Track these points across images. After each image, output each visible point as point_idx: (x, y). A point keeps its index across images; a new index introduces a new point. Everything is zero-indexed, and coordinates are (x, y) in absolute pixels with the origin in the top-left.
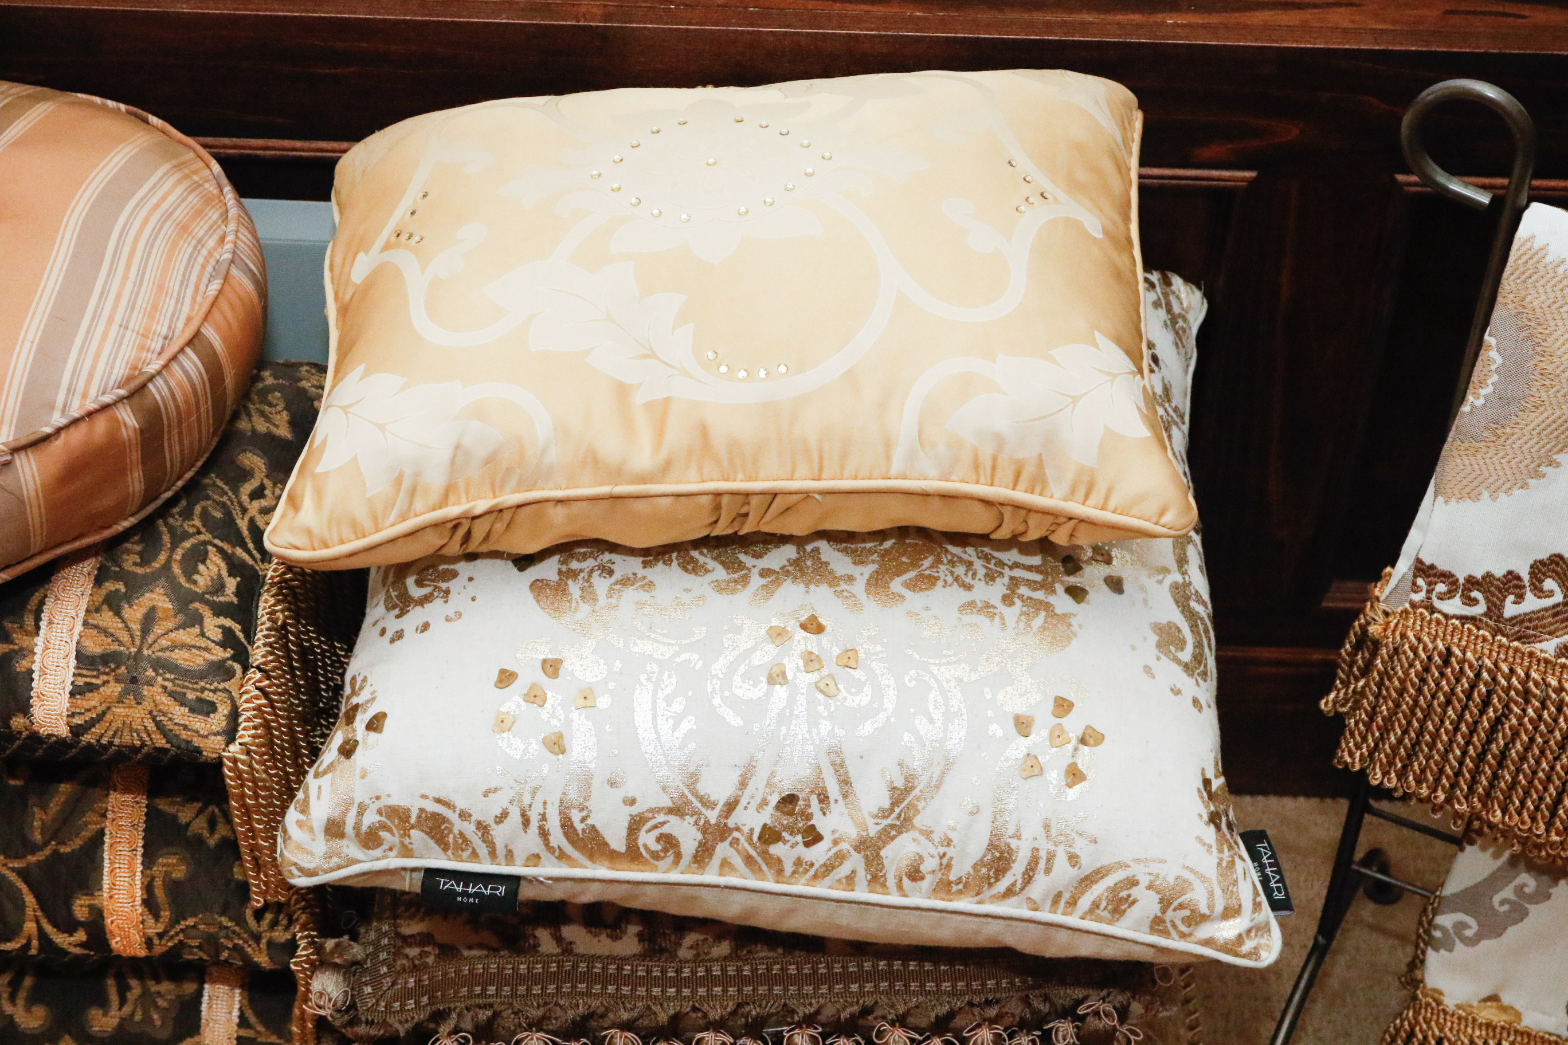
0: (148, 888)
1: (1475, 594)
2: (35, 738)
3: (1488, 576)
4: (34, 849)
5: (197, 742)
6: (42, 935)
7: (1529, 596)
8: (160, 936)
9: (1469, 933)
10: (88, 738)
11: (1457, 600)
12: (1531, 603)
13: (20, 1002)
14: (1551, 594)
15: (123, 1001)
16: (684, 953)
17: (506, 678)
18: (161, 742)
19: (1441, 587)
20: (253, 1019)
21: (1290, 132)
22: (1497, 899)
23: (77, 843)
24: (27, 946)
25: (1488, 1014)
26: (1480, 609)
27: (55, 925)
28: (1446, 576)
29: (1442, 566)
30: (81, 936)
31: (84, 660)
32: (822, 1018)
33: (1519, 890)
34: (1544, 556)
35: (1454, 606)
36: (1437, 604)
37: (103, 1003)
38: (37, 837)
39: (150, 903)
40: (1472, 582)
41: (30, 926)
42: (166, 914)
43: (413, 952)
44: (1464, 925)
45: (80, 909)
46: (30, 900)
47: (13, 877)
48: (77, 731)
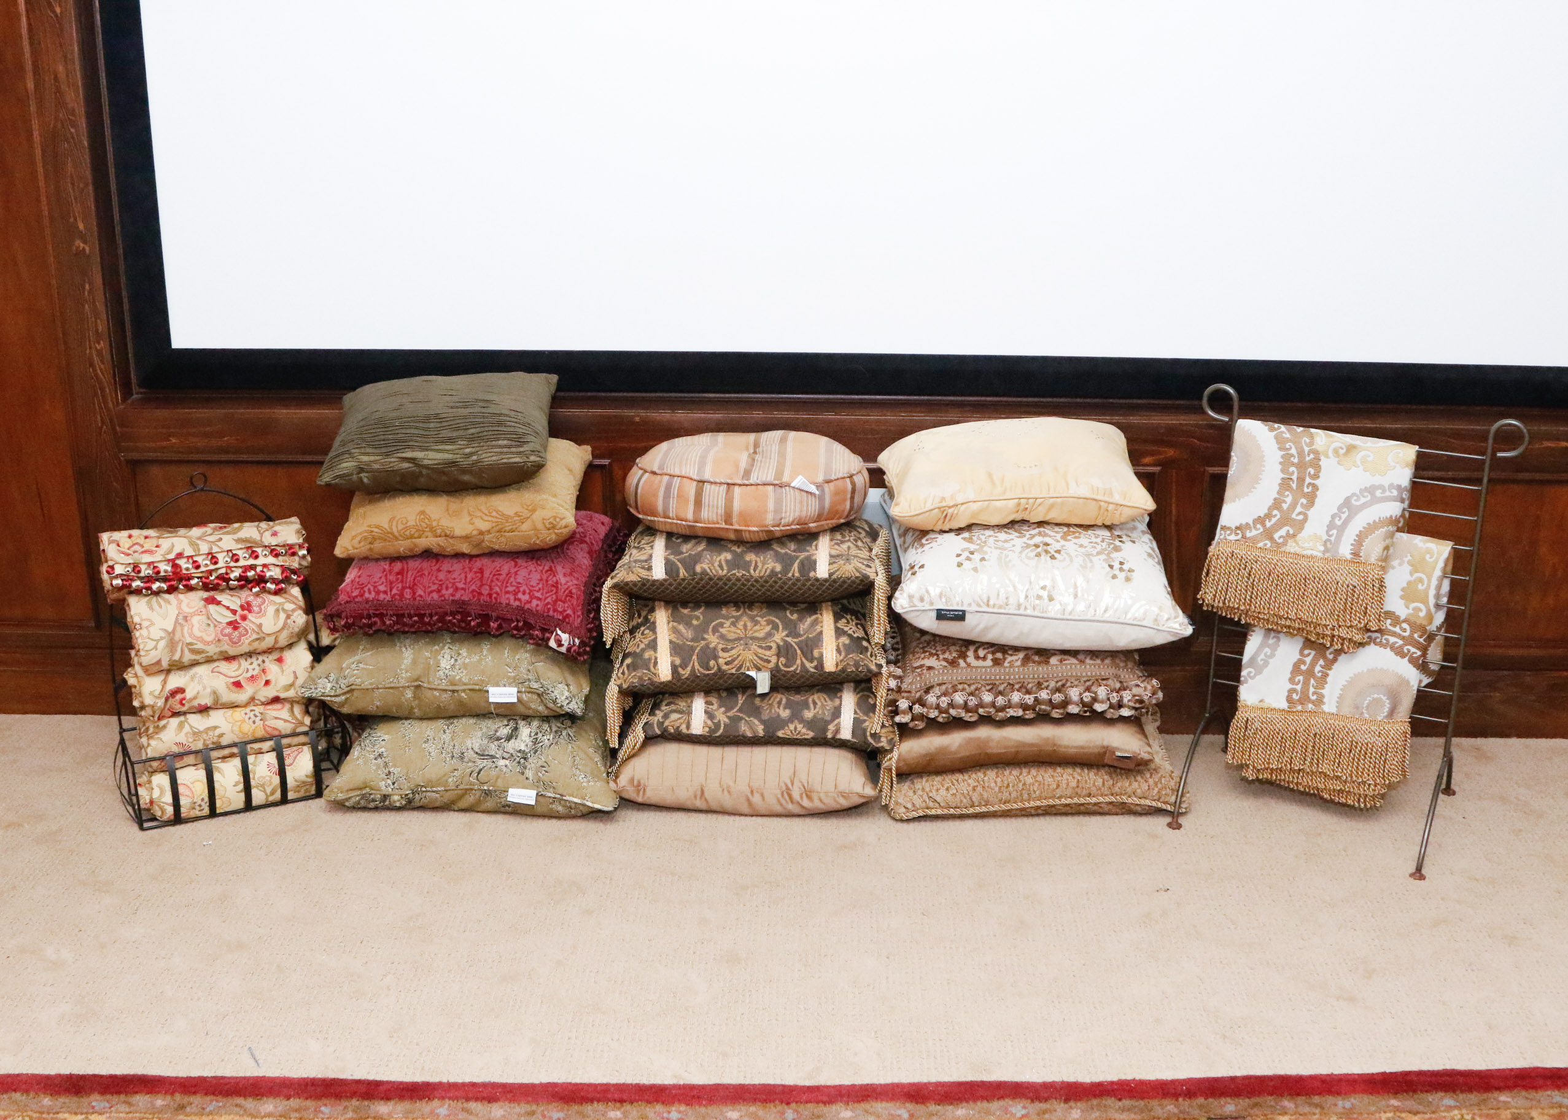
0: (838, 646)
1: (1238, 532)
2: (817, 580)
3: (1241, 524)
4: (800, 636)
5: (868, 574)
6: (802, 664)
7: (1253, 530)
8: (841, 661)
9: (1252, 675)
10: (835, 576)
11: (1233, 535)
12: (1254, 533)
13: (781, 708)
14: (1259, 529)
15: (815, 708)
16: (1006, 664)
17: (959, 555)
18: (858, 575)
19: (1228, 532)
20: (858, 711)
21: (1171, 453)
22: (1259, 659)
23: (814, 634)
24: (797, 669)
25: (1261, 705)
26: (1240, 536)
27: (807, 660)
28: (1229, 528)
29: (1228, 525)
30: (815, 663)
31: (831, 556)
32: (1050, 688)
33: (1265, 655)
34: (1256, 517)
35: (1233, 537)
36: (1228, 538)
37: (808, 708)
38: (802, 633)
39: (838, 651)
40: (1237, 528)
41: (798, 662)
42: (843, 654)
43: (918, 670)
44: (1250, 672)
45: (816, 653)
46: (799, 652)
47: (794, 644)
48: (831, 575)
